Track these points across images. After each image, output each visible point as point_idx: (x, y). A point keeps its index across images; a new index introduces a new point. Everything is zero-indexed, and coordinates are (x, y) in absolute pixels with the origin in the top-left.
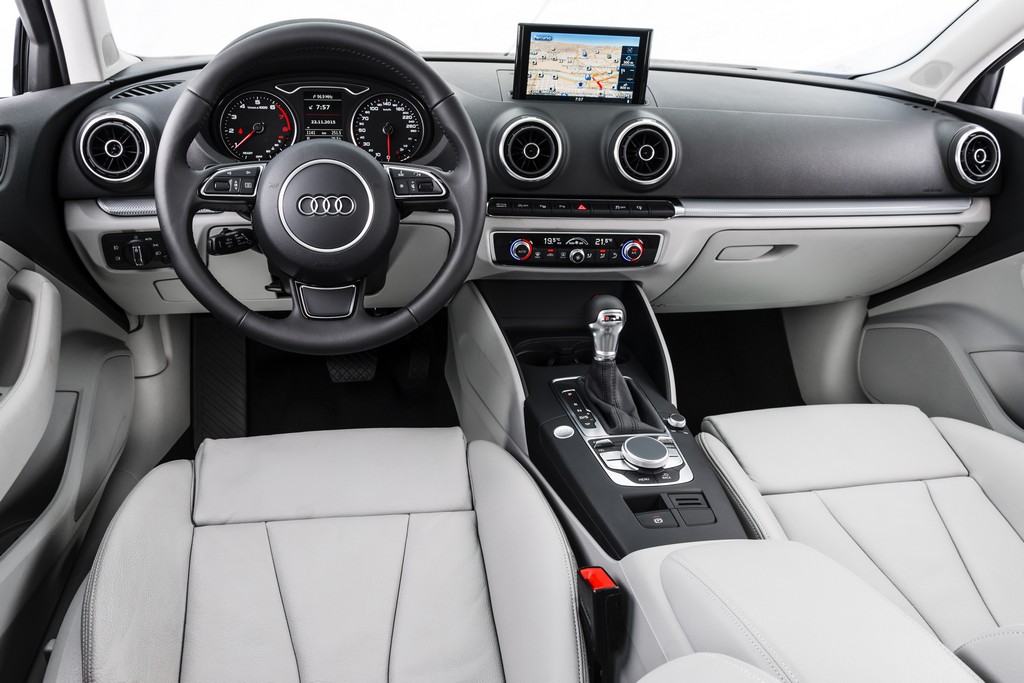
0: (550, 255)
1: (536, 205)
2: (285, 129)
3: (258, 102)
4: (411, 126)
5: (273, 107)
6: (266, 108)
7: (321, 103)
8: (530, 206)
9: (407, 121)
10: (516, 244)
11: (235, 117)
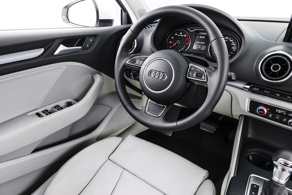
0: (277, 118)
1: (275, 93)
2: (187, 44)
3: (181, 33)
4: (234, 48)
5: (185, 36)
6: (183, 36)
7: (202, 36)
8: (270, 93)
9: (233, 46)
10: (261, 108)
11: (173, 38)
